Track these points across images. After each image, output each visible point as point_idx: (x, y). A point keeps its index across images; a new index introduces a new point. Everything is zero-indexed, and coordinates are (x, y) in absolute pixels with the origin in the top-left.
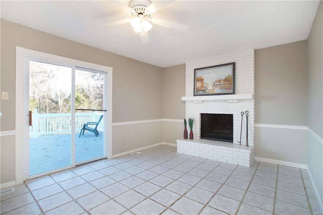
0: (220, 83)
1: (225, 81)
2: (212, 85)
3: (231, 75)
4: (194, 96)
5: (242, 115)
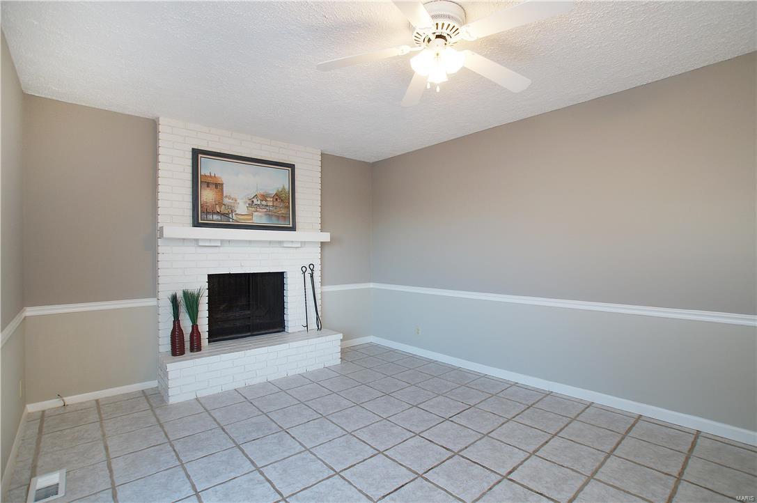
0: (264, 203)
1: (276, 199)
2: (245, 203)
3: (287, 190)
4: (194, 226)
5: (304, 273)
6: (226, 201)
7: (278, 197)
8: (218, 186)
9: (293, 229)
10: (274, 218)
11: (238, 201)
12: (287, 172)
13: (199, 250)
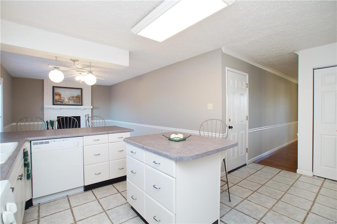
0: (73, 99)
2: (67, 99)
3: (80, 95)
4: (53, 105)
5: (86, 117)
6: (62, 98)
7: (77, 97)
8: (60, 95)
9: (82, 105)
10: (76, 103)
11: (65, 98)
12: (80, 91)
13: (55, 111)
